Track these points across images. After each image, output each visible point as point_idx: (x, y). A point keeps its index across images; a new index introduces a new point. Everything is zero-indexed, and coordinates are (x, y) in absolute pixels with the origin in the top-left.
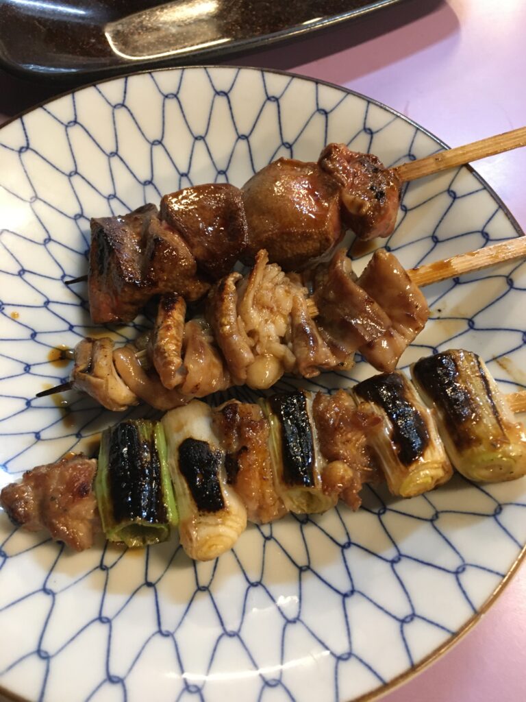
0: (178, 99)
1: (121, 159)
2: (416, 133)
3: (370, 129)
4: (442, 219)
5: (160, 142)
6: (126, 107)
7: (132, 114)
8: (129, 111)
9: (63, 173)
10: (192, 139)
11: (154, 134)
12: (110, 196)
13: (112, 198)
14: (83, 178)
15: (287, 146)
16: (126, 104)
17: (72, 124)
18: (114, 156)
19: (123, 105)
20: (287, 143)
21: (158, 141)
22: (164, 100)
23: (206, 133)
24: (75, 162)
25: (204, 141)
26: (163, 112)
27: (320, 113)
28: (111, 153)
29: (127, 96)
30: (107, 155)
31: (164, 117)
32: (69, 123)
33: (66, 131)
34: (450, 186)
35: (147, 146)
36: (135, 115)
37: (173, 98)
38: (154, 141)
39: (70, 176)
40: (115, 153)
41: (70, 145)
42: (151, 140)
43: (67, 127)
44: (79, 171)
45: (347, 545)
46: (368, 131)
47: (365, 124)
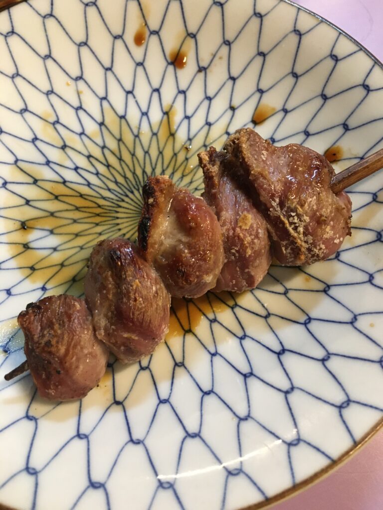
0: (96, 6)
1: (55, 61)
2: (298, 12)
3: (259, 14)
4: (328, 79)
5: (86, 44)
6: (54, 17)
7: (59, 22)
8: (57, 19)
9: (7, 76)
10: (111, 39)
11: (80, 37)
12: (48, 91)
13: (50, 94)
14: (24, 78)
15: (192, 36)
16: (54, 13)
17: (10, 34)
18: (48, 58)
19: (51, 15)
20: (192, 34)
21: (83, 43)
22: (85, 7)
23: (123, 32)
24: (16, 66)
25: (122, 39)
26: (86, 17)
27: (216, 5)
28: (46, 56)
29: (54, 7)
30: (41, 57)
31: (86, 22)
32: (8, 33)
33: (6, 40)
34: (332, 51)
35: (75, 48)
36: (62, 23)
37: (92, 5)
38: (81, 43)
39: (13, 77)
40: (49, 56)
41: (10, 52)
42: (78, 42)
43: (6, 37)
44: (20, 73)
45: (281, 352)
46: (258, 15)
47: (255, 9)
